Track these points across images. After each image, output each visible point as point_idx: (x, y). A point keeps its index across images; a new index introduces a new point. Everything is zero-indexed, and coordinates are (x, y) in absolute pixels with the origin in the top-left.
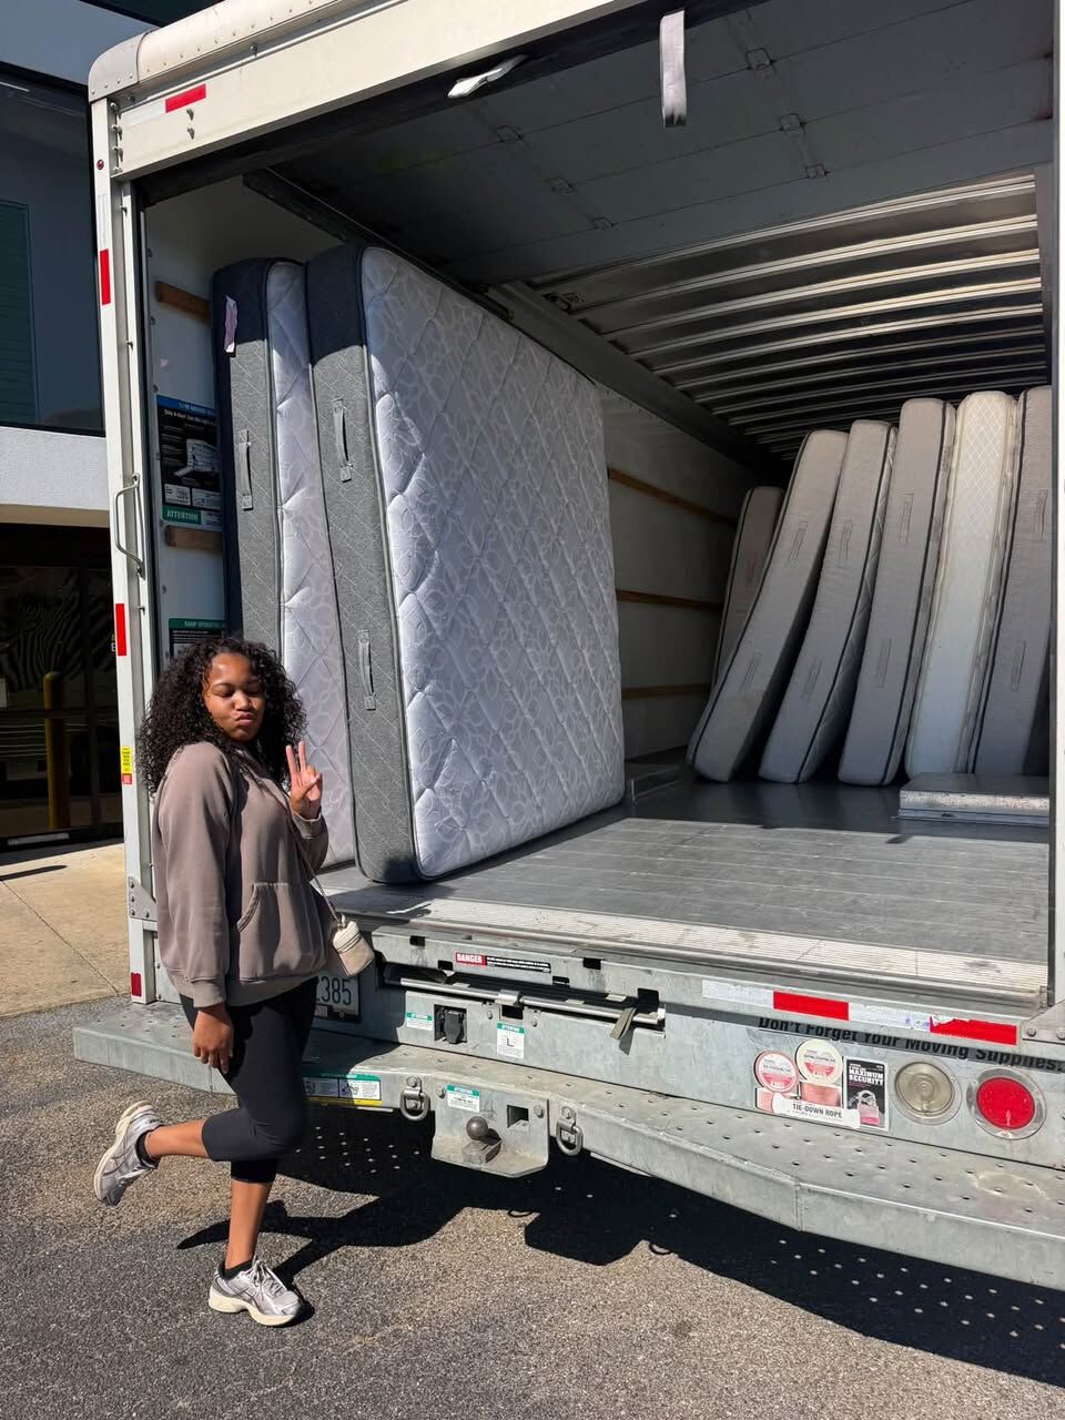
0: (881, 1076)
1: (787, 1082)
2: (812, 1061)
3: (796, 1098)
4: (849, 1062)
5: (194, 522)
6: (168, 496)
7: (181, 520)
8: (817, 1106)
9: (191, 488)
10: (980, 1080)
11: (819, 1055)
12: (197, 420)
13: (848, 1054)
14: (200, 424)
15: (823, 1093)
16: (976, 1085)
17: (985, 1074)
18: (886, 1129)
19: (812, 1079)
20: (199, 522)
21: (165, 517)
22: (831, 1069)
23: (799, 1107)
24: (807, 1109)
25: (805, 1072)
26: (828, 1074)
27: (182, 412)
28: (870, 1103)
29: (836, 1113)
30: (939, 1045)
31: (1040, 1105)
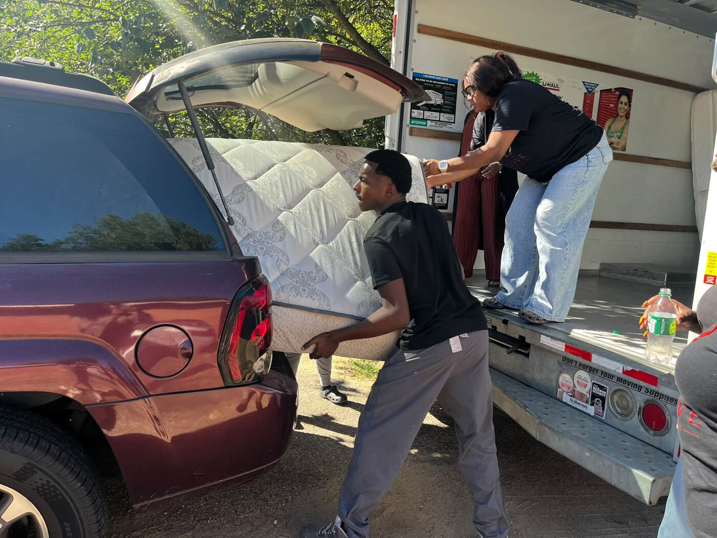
0: (605, 393)
1: (569, 388)
2: (580, 380)
3: (571, 396)
4: (594, 383)
5: (424, 125)
6: (413, 114)
7: (418, 125)
8: (579, 402)
9: (424, 111)
10: (645, 403)
11: (583, 378)
12: (431, 81)
13: (594, 380)
14: (433, 83)
15: (582, 396)
16: (643, 405)
17: (648, 401)
18: (604, 419)
19: (579, 389)
20: (426, 125)
21: (410, 123)
22: (586, 385)
23: (572, 401)
24: (575, 402)
25: (577, 385)
26: (585, 387)
27: (424, 79)
28: (599, 405)
29: (585, 407)
30: (630, 383)
31: (668, 421)
